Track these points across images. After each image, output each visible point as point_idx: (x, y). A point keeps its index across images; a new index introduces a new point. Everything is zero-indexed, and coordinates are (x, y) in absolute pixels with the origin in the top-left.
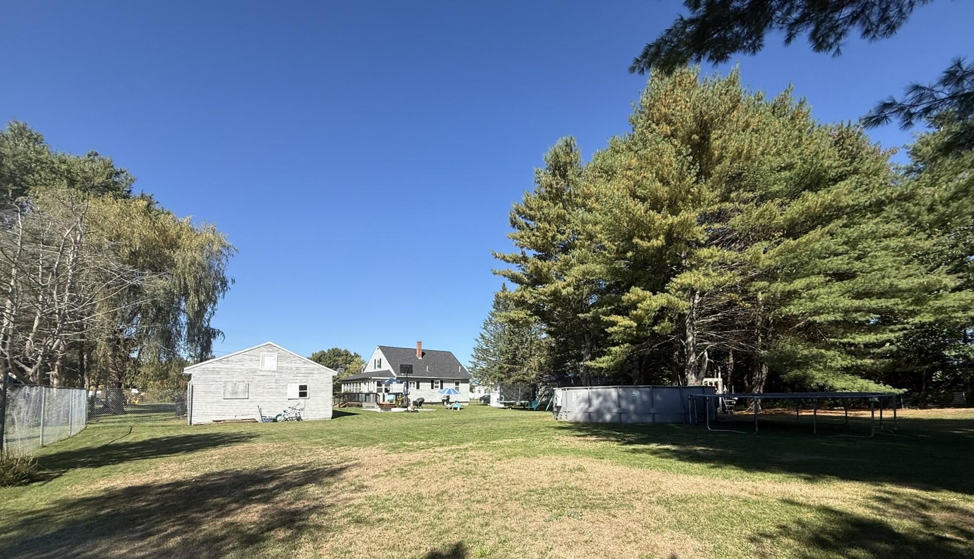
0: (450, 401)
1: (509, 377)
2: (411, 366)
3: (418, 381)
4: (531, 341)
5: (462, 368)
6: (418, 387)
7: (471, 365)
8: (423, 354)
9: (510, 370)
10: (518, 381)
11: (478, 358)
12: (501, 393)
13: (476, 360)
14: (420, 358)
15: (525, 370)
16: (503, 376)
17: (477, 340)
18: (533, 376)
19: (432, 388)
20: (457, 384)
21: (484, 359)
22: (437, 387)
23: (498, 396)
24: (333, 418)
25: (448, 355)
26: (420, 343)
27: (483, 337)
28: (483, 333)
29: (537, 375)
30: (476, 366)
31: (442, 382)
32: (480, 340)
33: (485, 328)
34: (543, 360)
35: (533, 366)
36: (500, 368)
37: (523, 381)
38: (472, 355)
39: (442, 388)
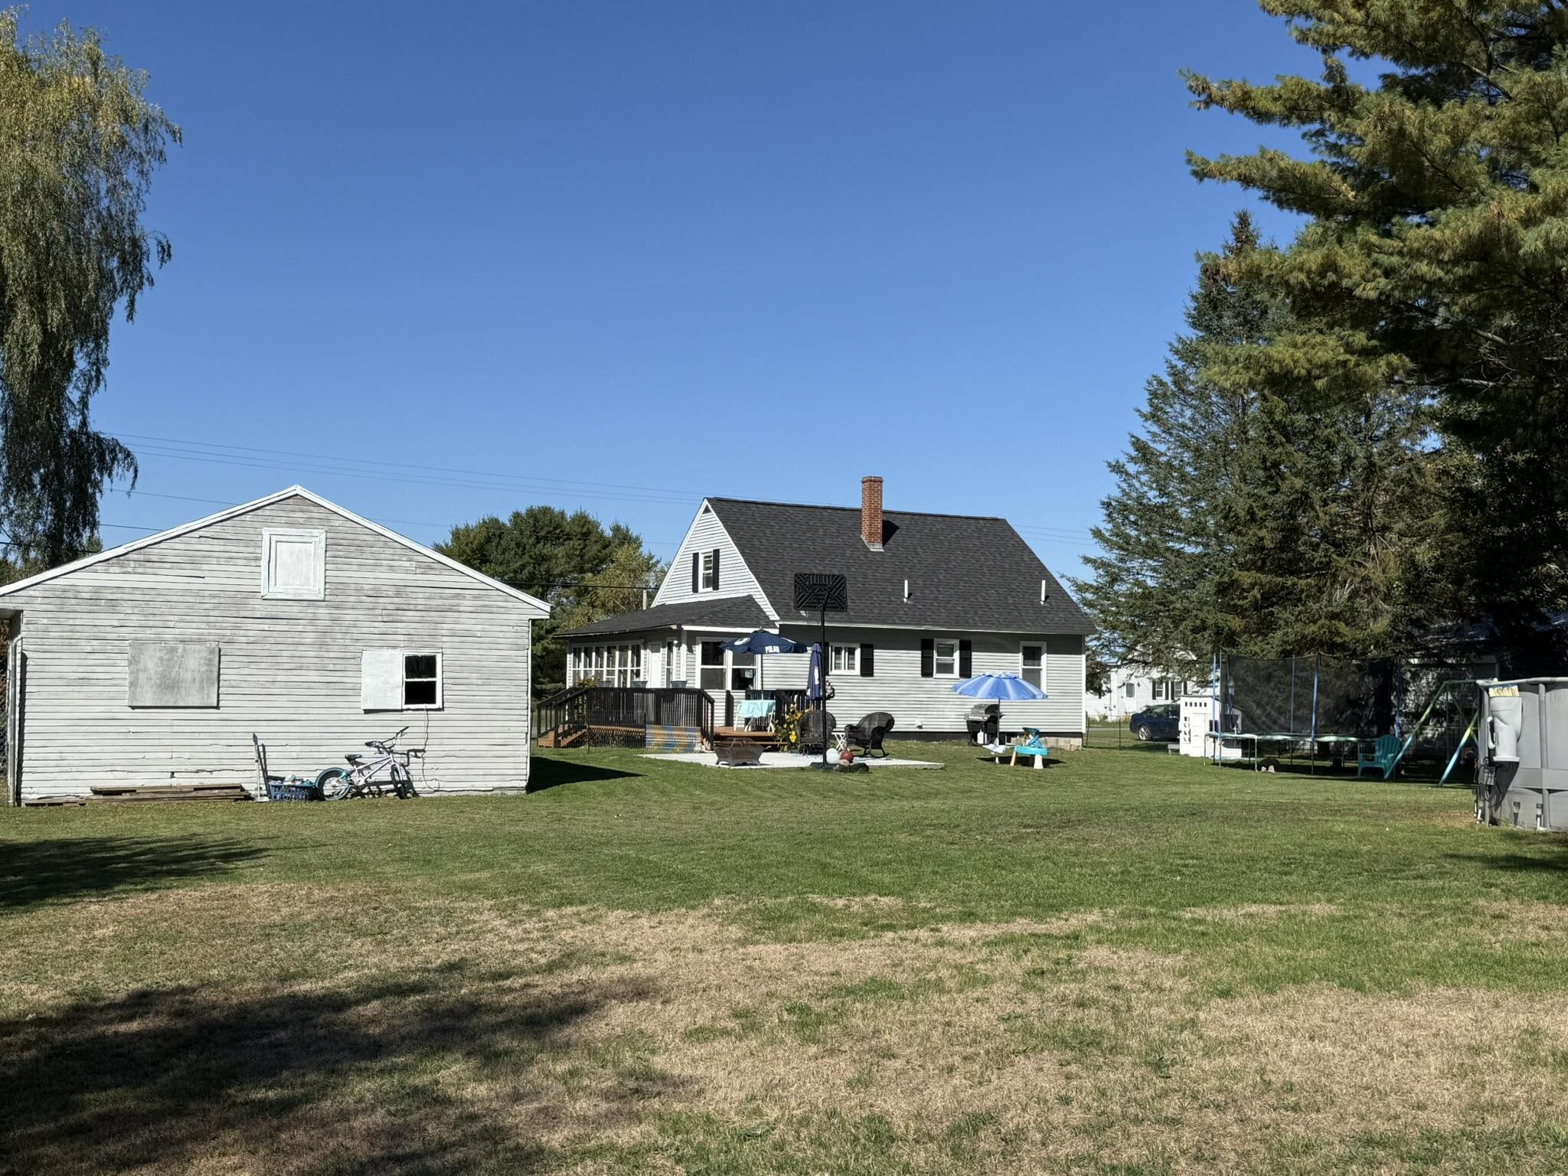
0: (1004, 726)
1: (1266, 627)
2: (839, 581)
3: (869, 644)
4: (1371, 468)
5: (1054, 587)
6: (867, 670)
7: (1090, 576)
8: (889, 530)
9: (1269, 597)
10: (1306, 643)
11: (1125, 545)
12: (1225, 699)
13: (1112, 556)
14: (877, 548)
15: (1341, 595)
16: (1236, 623)
17: (1117, 468)
18: (1381, 625)
19: (927, 672)
20: (1032, 655)
21: (1150, 551)
22: (947, 668)
23: (1213, 710)
24: (531, 787)
25: (998, 529)
26: (873, 485)
27: (1144, 452)
28: (1144, 437)
29: (1396, 620)
30: (1115, 579)
31: (966, 648)
32: (1132, 468)
33: (1154, 416)
34: (1424, 554)
35: (1377, 578)
36: (1223, 589)
37: (1332, 647)
38: (1097, 533)
39: (966, 672)
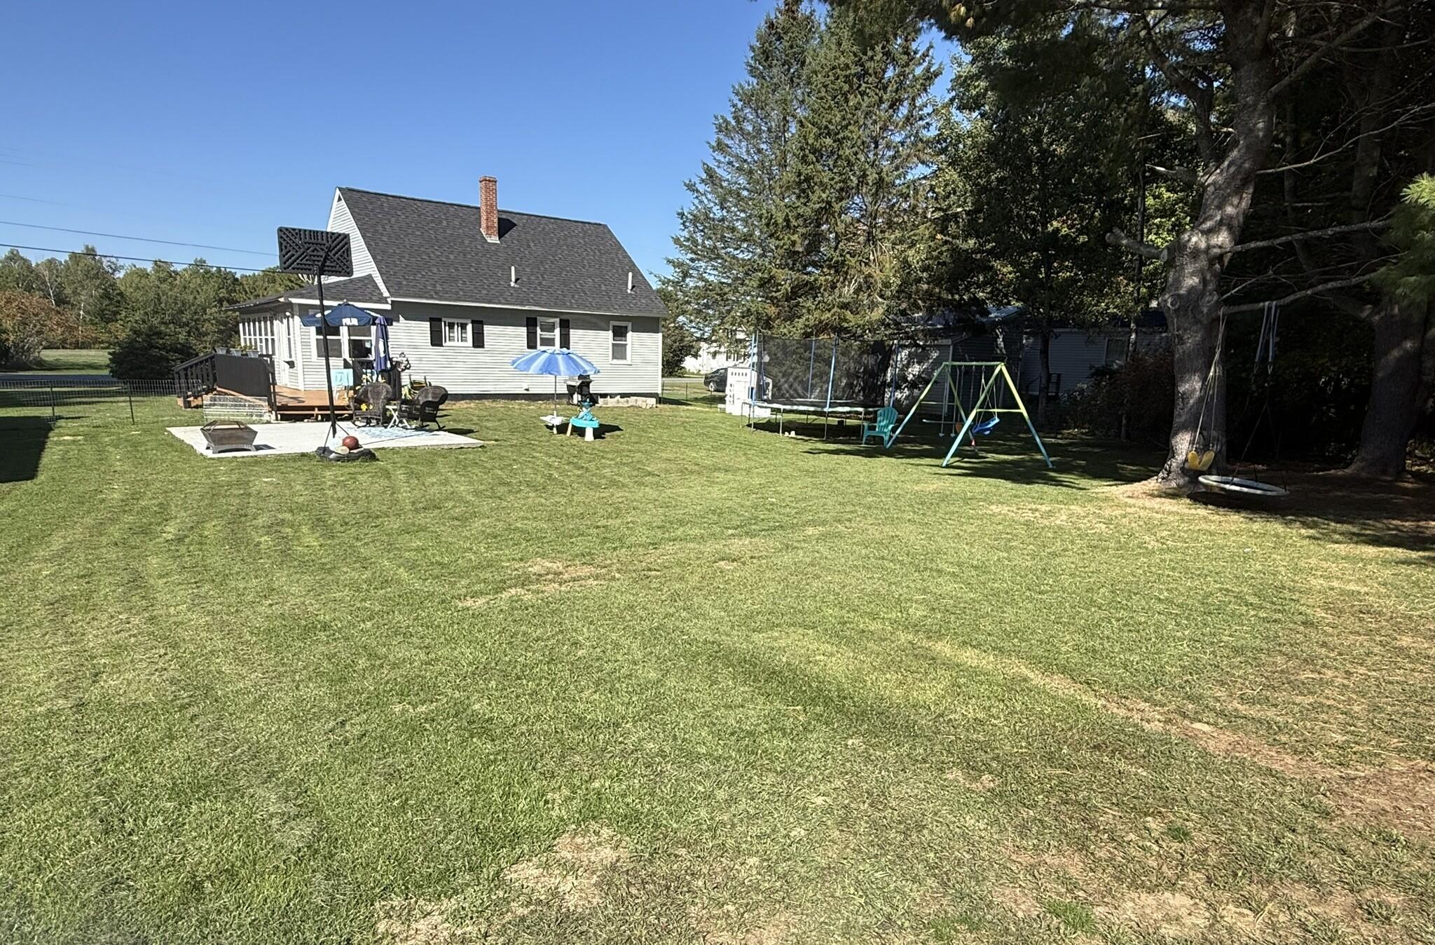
0: (593, 389)
1: (794, 313)
3: (480, 320)
5: (640, 281)
6: (478, 342)
7: (671, 273)
8: (504, 225)
9: (797, 291)
10: (822, 328)
11: (690, 245)
12: (761, 369)
13: (686, 257)
14: (494, 239)
15: (848, 291)
16: (772, 311)
17: (691, 187)
18: (877, 314)
19: (531, 345)
20: (620, 333)
21: (713, 255)
22: (549, 342)
23: (751, 378)
26: (491, 185)
27: (711, 176)
28: (713, 164)
29: (888, 310)
30: (686, 275)
31: (565, 325)
32: (701, 188)
33: (720, 147)
35: (878, 276)
36: (763, 284)
37: (839, 330)
38: (677, 241)
39: (564, 345)
